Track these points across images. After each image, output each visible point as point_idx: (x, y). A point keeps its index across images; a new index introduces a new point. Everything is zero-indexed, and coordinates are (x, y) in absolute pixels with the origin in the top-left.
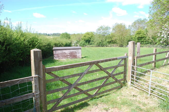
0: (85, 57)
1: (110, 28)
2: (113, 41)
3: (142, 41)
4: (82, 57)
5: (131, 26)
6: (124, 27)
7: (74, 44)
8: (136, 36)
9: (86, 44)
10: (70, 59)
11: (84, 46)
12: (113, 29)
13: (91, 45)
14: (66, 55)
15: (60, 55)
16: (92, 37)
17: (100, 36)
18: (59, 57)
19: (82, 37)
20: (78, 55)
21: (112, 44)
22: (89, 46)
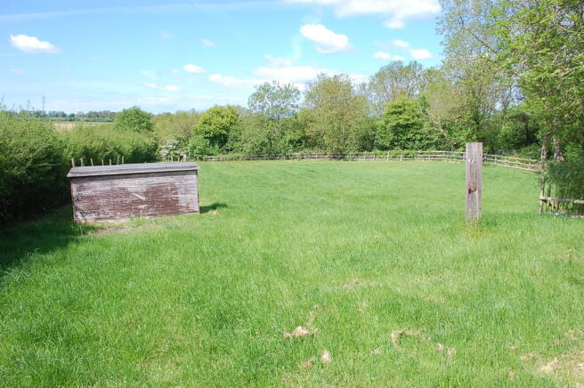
0: (214, 207)
1: (299, 92)
2: (309, 137)
3: (408, 140)
4: (202, 204)
5: (367, 87)
6: (348, 87)
7: (167, 152)
8: (387, 122)
9: (210, 150)
10: (148, 217)
11: (206, 156)
12: (310, 96)
13: (230, 155)
14: (128, 201)
15: (102, 202)
16: (231, 123)
17: (262, 121)
18: (95, 209)
19: (198, 125)
20: (183, 199)
21: (307, 150)
22: (221, 156)
